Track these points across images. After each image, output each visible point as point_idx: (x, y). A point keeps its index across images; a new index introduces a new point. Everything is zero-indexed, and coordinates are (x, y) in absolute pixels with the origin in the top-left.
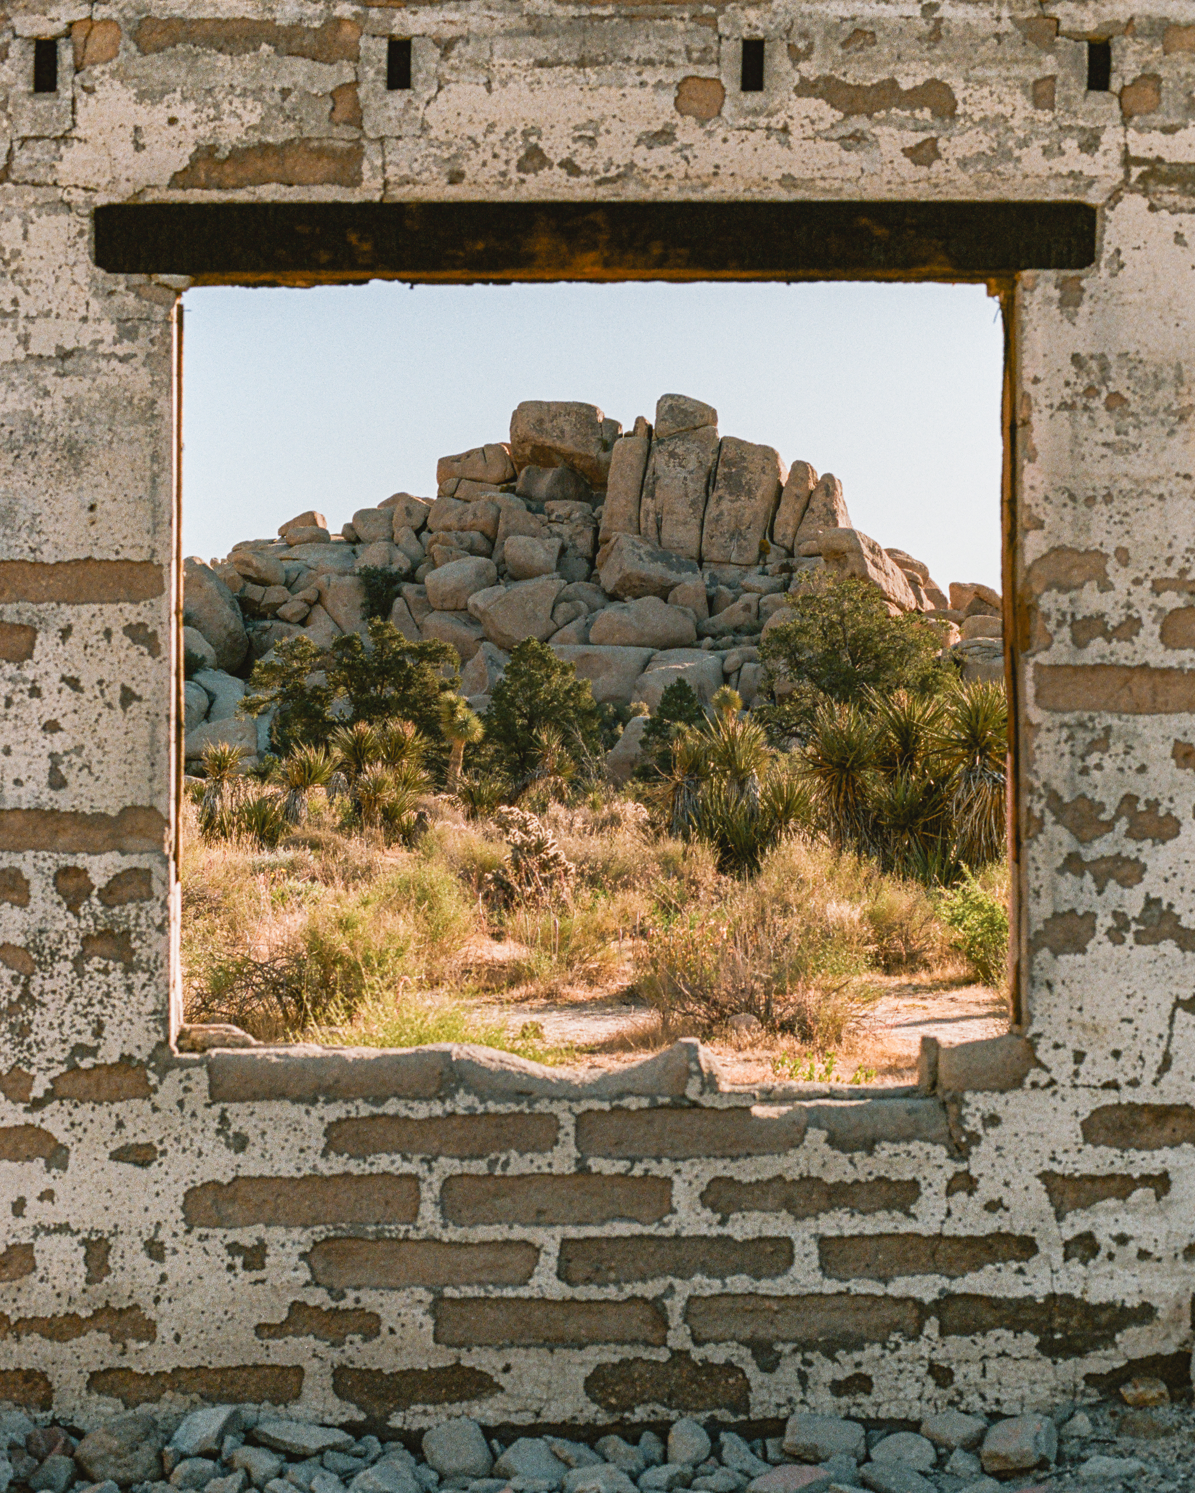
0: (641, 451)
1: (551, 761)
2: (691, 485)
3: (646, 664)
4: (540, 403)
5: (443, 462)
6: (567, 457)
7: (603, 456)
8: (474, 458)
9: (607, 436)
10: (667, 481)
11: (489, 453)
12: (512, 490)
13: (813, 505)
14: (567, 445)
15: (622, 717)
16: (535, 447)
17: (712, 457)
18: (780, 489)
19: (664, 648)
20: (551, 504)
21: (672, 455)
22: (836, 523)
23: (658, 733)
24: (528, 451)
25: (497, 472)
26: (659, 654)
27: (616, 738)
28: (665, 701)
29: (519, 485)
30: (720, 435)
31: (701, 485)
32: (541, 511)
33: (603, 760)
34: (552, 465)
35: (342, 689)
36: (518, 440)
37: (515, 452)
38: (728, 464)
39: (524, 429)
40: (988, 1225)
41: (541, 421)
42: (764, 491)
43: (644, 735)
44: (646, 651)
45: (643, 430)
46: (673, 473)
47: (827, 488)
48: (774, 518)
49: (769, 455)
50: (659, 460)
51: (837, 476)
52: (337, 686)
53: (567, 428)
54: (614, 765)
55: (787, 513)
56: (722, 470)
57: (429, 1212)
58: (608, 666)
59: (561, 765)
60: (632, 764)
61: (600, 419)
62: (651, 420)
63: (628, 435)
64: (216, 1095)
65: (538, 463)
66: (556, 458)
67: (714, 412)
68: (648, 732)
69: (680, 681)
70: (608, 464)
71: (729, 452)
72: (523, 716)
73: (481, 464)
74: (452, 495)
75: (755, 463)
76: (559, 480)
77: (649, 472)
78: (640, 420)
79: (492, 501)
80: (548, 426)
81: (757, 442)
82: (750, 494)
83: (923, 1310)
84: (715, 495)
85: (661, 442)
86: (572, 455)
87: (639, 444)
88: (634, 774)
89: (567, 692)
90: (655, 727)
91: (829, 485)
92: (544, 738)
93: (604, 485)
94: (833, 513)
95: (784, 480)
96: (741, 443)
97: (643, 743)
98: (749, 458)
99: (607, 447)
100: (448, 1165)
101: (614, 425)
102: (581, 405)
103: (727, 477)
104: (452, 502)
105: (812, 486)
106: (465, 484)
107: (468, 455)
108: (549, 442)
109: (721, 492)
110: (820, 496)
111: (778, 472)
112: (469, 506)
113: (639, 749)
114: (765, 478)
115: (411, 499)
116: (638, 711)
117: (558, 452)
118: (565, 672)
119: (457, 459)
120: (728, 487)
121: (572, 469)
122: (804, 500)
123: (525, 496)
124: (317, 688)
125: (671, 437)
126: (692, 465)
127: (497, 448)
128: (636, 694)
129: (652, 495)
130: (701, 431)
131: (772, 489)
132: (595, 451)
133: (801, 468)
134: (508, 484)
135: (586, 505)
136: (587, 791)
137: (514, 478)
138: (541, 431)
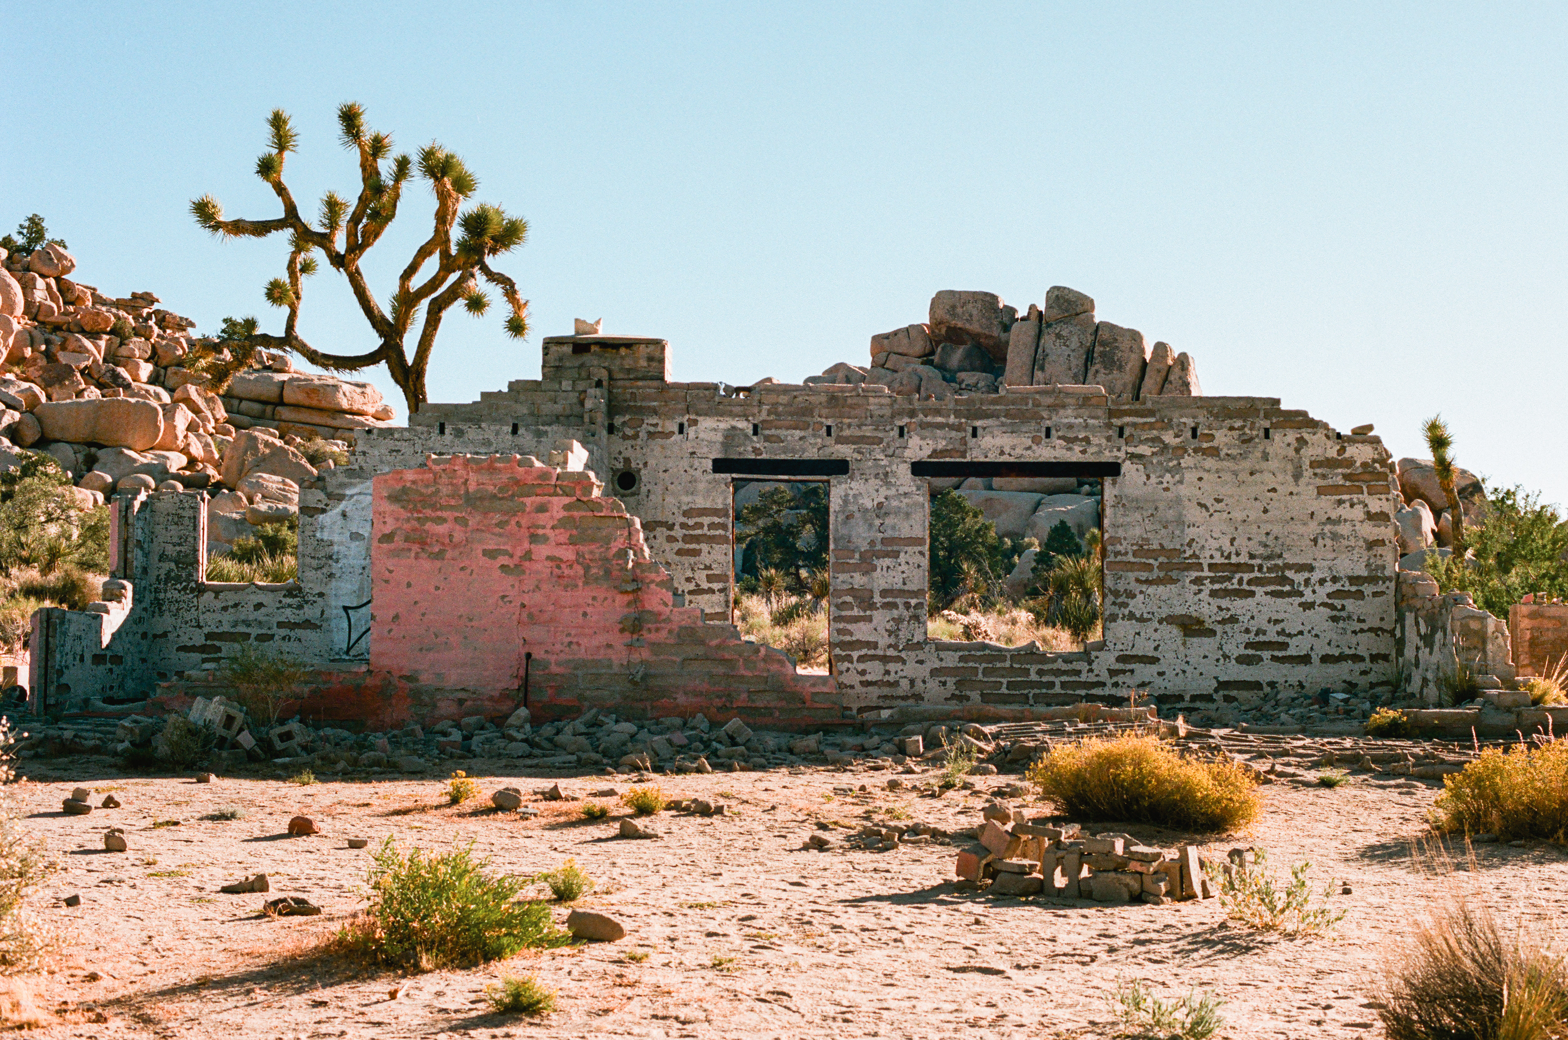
0: (1033, 332)
1: (970, 583)
2: (1074, 362)
3: (1038, 504)
4: (952, 293)
5: (877, 340)
6: (975, 337)
7: (1003, 336)
8: (900, 335)
9: (1006, 320)
10: (1054, 358)
11: (913, 334)
12: (930, 363)
13: (1172, 378)
14: (975, 327)
15: (1018, 549)
16: (949, 328)
17: (1090, 339)
18: (1144, 364)
19: (1051, 493)
20: (962, 375)
21: (1058, 336)
22: (1190, 392)
23: (1046, 563)
24: (943, 331)
25: (919, 347)
26: (1048, 498)
27: (1013, 566)
28: (1051, 538)
29: (936, 358)
30: (1097, 320)
31: (1082, 361)
32: (953, 380)
33: (1003, 583)
34: (962, 342)
35: (808, 526)
36: (936, 323)
37: (933, 332)
38: (1103, 344)
39: (941, 313)
40: (1095, 679)
41: (954, 307)
42: (1132, 366)
43: (1034, 564)
44: (1037, 496)
45: (1034, 316)
46: (1059, 351)
47: (1182, 364)
48: (1139, 388)
49: (1135, 337)
50: (1048, 340)
51: (1190, 354)
52: (805, 524)
53: (975, 312)
54: (1012, 586)
55: (1150, 383)
56: (1098, 349)
57: (980, 676)
58: (1007, 508)
59: (976, 585)
60: (1025, 586)
61: (1001, 305)
62: (1042, 307)
63: (1023, 319)
64: (937, 649)
65: (951, 341)
66: (966, 337)
67: (1092, 301)
68: (1038, 562)
69: (1063, 523)
70: (1007, 343)
71: (1104, 335)
72: (944, 549)
73: (905, 341)
74: (883, 366)
75: (1125, 344)
76: (968, 355)
77: (1040, 350)
78: (1032, 307)
79: (915, 371)
80: (959, 310)
81: (1126, 327)
82: (1120, 368)
83: (1082, 697)
84: (1093, 369)
85: (1049, 325)
86: (978, 335)
87: (1030, 329)
88: (1028, 594)
89: (978, 531)
90: (1043, 559)
91: (1183, 361)
92: (965, 567)
93: (1004, 360)
94: (1187, 385)
95: (1148, 356)
96: (1112, 327)
97: (1034, 570)
98: (1120, 339)
99: (1006, 328)
100: (984, 665)
101: (1012, 311)
102: (986, 294)
103: (1103, 354)
104: (883, 371)
105: (1170, 362)
106: (893, 357)
107: (896, 333)
108: (960, 324)
109: (1097, 367)
110: (1177, 370)
111: (1143, 351)
112: (897, 376)
113: (1031, 575)
114: (1133, 356)
115: (849, 369)
116: (1031, 545)
117: (968, 332)
118: (975, 516)
119: (886, 336)
120: (1103, 362)
121: (978, 346)
122: (1164, 373)
123: (941, 368)
124: (791, 525)
125: (1058, 321)
126: (1074, 343)
127: (919, 328)
128: (1029, 532)
129: (1042, 368)
130: (1082, 316)
131: (1138, 364)
132: (996, 332)
133: (1161, 348)
134: (927, 358)
135: (991, 377)
136: (993, 605)
137: (932, 353)
138: (954, 315)
